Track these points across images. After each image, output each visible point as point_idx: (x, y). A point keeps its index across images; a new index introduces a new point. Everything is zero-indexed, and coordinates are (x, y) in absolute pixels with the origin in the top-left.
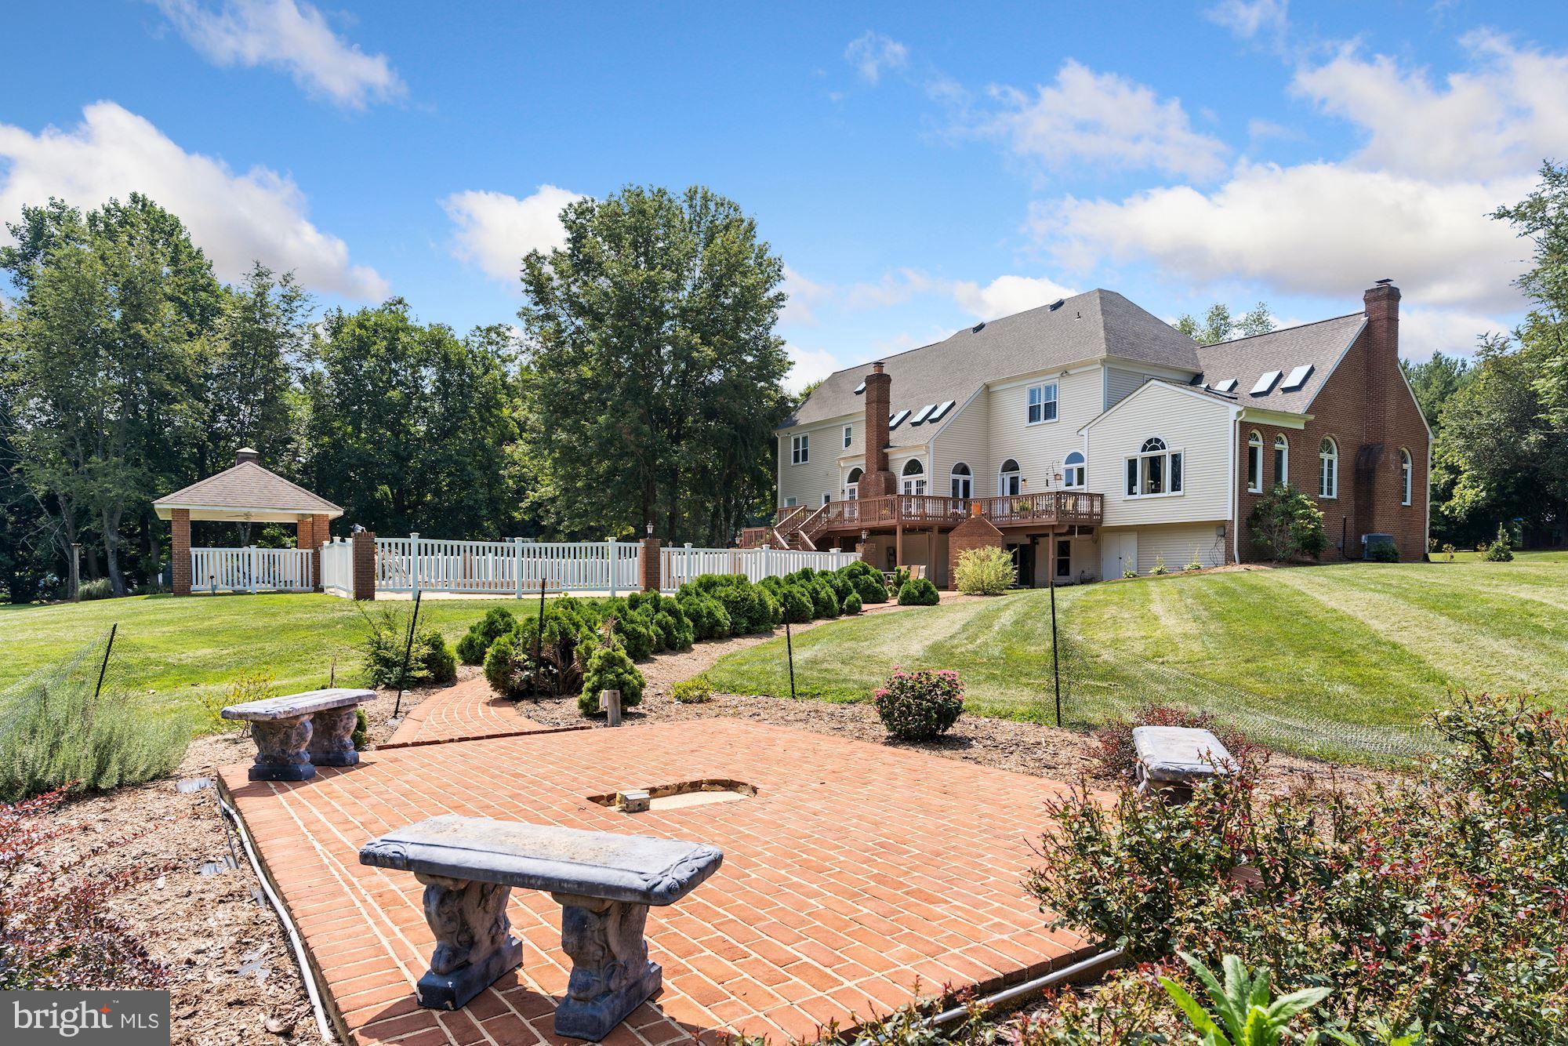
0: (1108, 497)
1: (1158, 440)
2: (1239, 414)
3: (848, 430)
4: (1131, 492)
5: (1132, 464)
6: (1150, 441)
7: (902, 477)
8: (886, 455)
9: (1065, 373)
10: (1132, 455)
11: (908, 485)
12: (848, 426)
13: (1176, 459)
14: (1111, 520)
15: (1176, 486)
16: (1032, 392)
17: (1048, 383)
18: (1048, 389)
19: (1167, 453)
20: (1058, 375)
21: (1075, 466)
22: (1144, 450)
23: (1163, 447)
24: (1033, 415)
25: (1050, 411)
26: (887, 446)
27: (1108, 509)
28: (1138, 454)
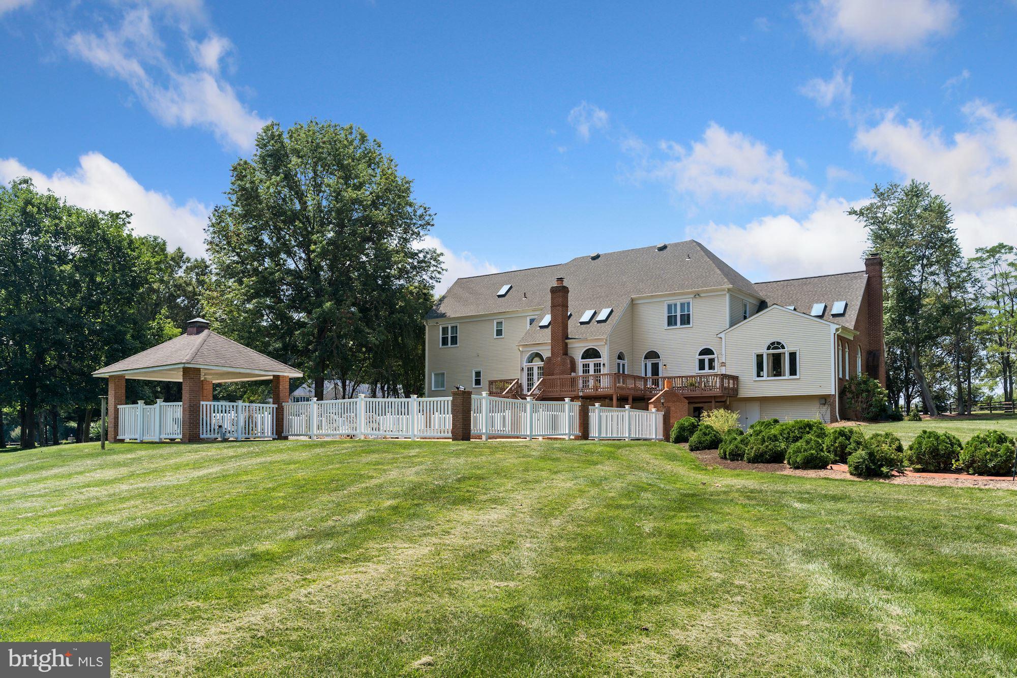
0: (741, 378)
1: (779, 343)
2: (837, 330)
3: (499, 324)
4: (759, 375)
5: (760, 357)
6: (773, 343)
7: (580, 360)
8: (566, 344)
9: (697, 295)
10: (759, 352)
11: (586, 366)
12: (499, 321)
13: (793, 356)
14: (744, 393)
15: (793, 372)
16: (669, 307)
17: (683, 301)
18: (682, 305)
19: (787, 351)
20: (692, 296)
21: (706, 358)
22: (769, 348)
23: (783, 347)
24: (671, 321)
25: (686, 320)
26: (568, 338)
27: (741, 385)
28: (764, 351)
